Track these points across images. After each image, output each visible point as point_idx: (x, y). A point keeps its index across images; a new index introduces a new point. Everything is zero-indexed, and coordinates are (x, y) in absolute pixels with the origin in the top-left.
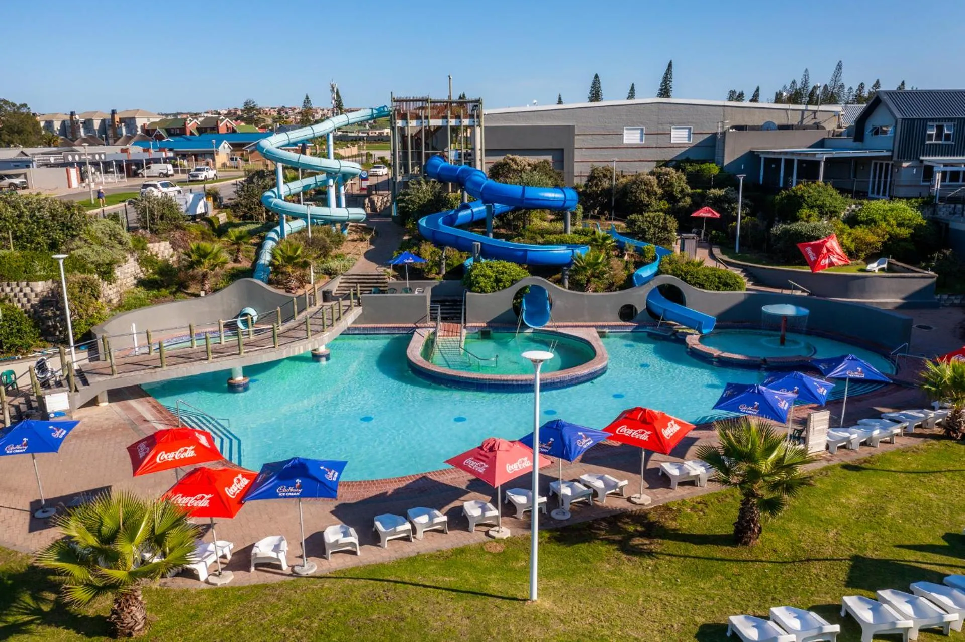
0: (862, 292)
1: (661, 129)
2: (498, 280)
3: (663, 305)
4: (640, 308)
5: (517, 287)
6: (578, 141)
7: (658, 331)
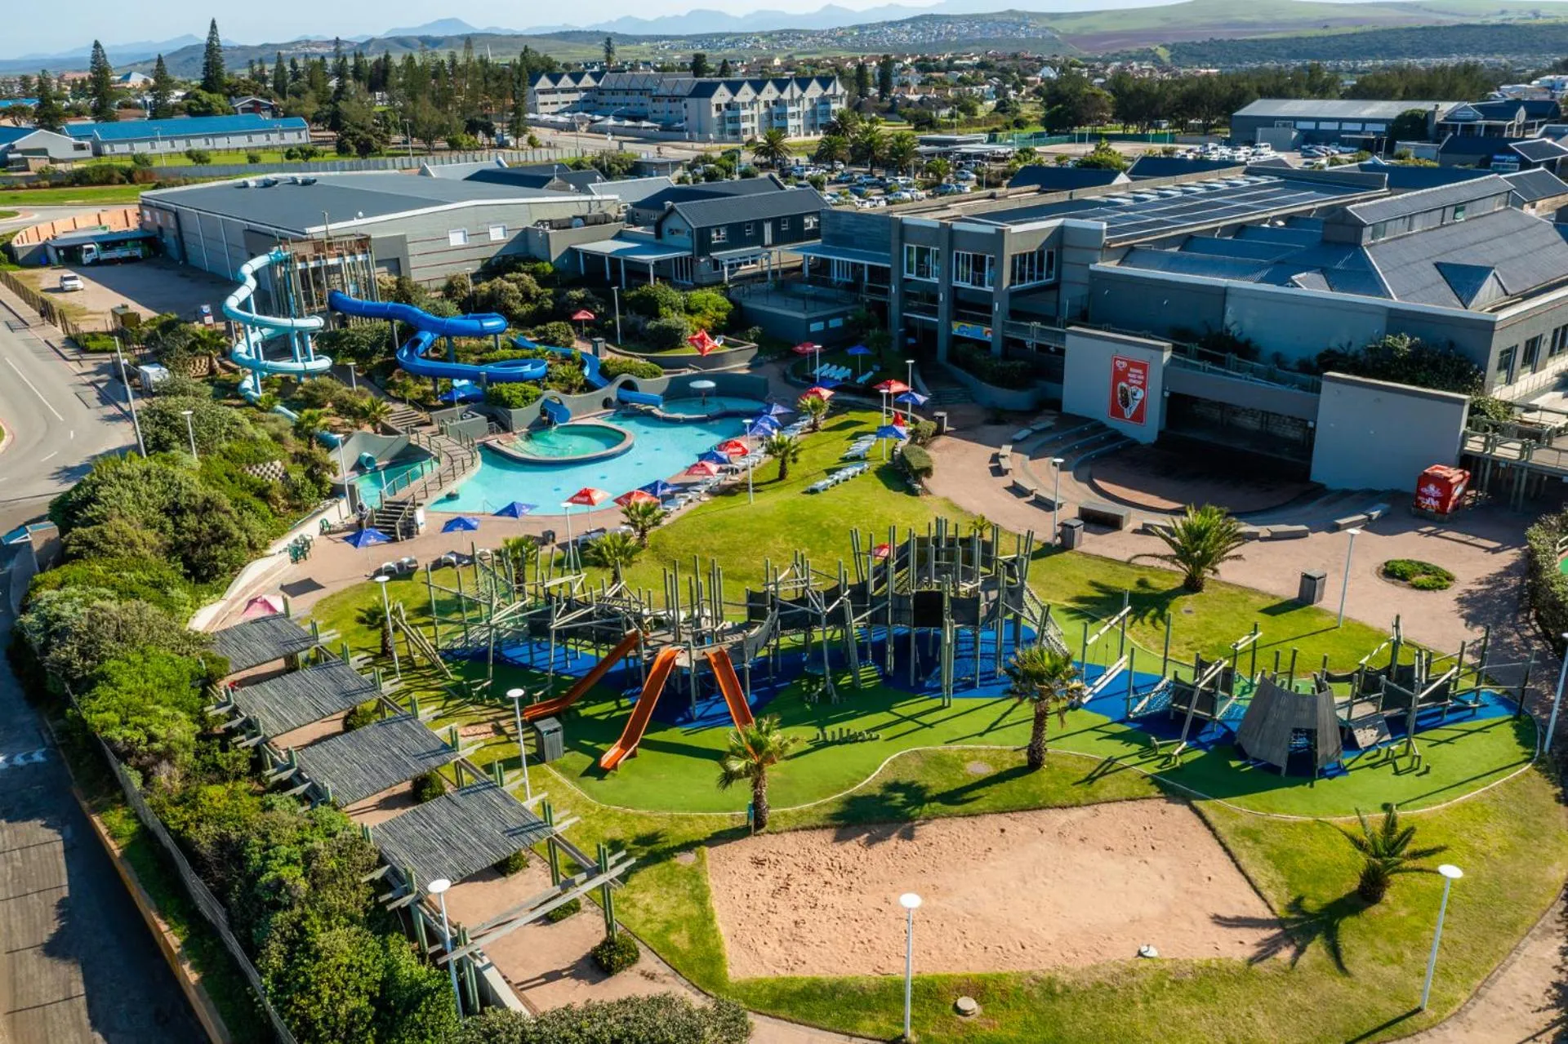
0: (722, 364)
1: (480, 229)
2: (526, 398)
3: (626, 394)
4: (614, 398)
5: (541, 400)
6: (412, 249)
7: (629, 411)
